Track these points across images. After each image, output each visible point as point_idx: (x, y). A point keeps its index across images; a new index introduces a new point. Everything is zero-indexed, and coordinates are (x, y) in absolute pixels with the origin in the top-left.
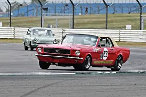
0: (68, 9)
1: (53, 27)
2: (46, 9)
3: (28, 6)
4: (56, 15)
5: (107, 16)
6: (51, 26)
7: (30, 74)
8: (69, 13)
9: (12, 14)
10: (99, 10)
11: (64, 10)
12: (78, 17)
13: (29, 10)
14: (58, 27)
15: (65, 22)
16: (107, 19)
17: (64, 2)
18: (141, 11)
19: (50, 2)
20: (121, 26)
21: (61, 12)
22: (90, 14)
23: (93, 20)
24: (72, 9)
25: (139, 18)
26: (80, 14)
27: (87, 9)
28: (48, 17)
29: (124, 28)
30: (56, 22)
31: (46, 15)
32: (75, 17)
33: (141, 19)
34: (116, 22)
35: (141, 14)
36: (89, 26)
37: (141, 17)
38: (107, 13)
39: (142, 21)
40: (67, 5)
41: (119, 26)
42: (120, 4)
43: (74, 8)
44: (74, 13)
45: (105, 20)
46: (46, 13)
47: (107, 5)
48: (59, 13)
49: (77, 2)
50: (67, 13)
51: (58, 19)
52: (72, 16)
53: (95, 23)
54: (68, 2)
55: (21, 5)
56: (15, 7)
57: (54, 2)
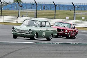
0: (34, 7)
1: (25, 17)
2: (21, 6)
3: (11, 4)
4: (27, 10)
5: (55, 11)
6: (24, 16)
7: (11, 42)
8: (34, 9)
9: (2, 8)
10: (51, 8)
11: (32, 7)
12: (39, 11)
13: (12, 6)
14: (28, 17)
15: (32, 14)
16: (55, 13)
17: (32, 3)
18: (74, 9)
19: (24, 3)
20: (63, 17)
21: (30, 8)
22: (46, 10)
23: (48, 13)
24: (36, 7)
25: (73, 13)
26: (41, 10)
27: (44, 7)
28: (22, 11)
29: (65, 18)
30: (27, 14)
31: (22, 10)
32: (38, 11)
33: (74, 14)
34: (60, 15)
35: (74, 11)
36: (45, 17)
37: (74, 12)
38: (55, 10)
39: (75, 15)
40: (33, 5)
41: (62, 17)
42: (63, 5)
43: (37, 6)
44: (37, 9)
45: (54, 13)
46: (22, 8)
47: (55, 6)
48: (28, 9)
49: (39, 3)
50: (33, 9)
51: (28, 12)
52: (36, 11)
53: (49, 15)
54: (34, 3)
55: (8, 4)
56: (4, 5)
57: (26, 3)
